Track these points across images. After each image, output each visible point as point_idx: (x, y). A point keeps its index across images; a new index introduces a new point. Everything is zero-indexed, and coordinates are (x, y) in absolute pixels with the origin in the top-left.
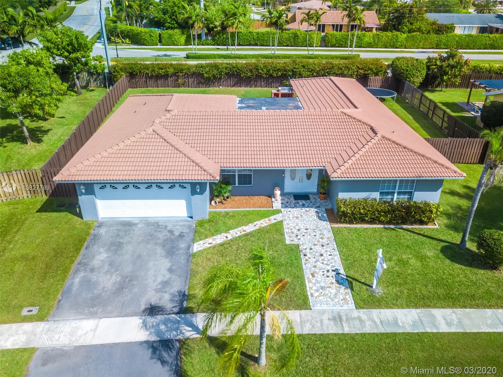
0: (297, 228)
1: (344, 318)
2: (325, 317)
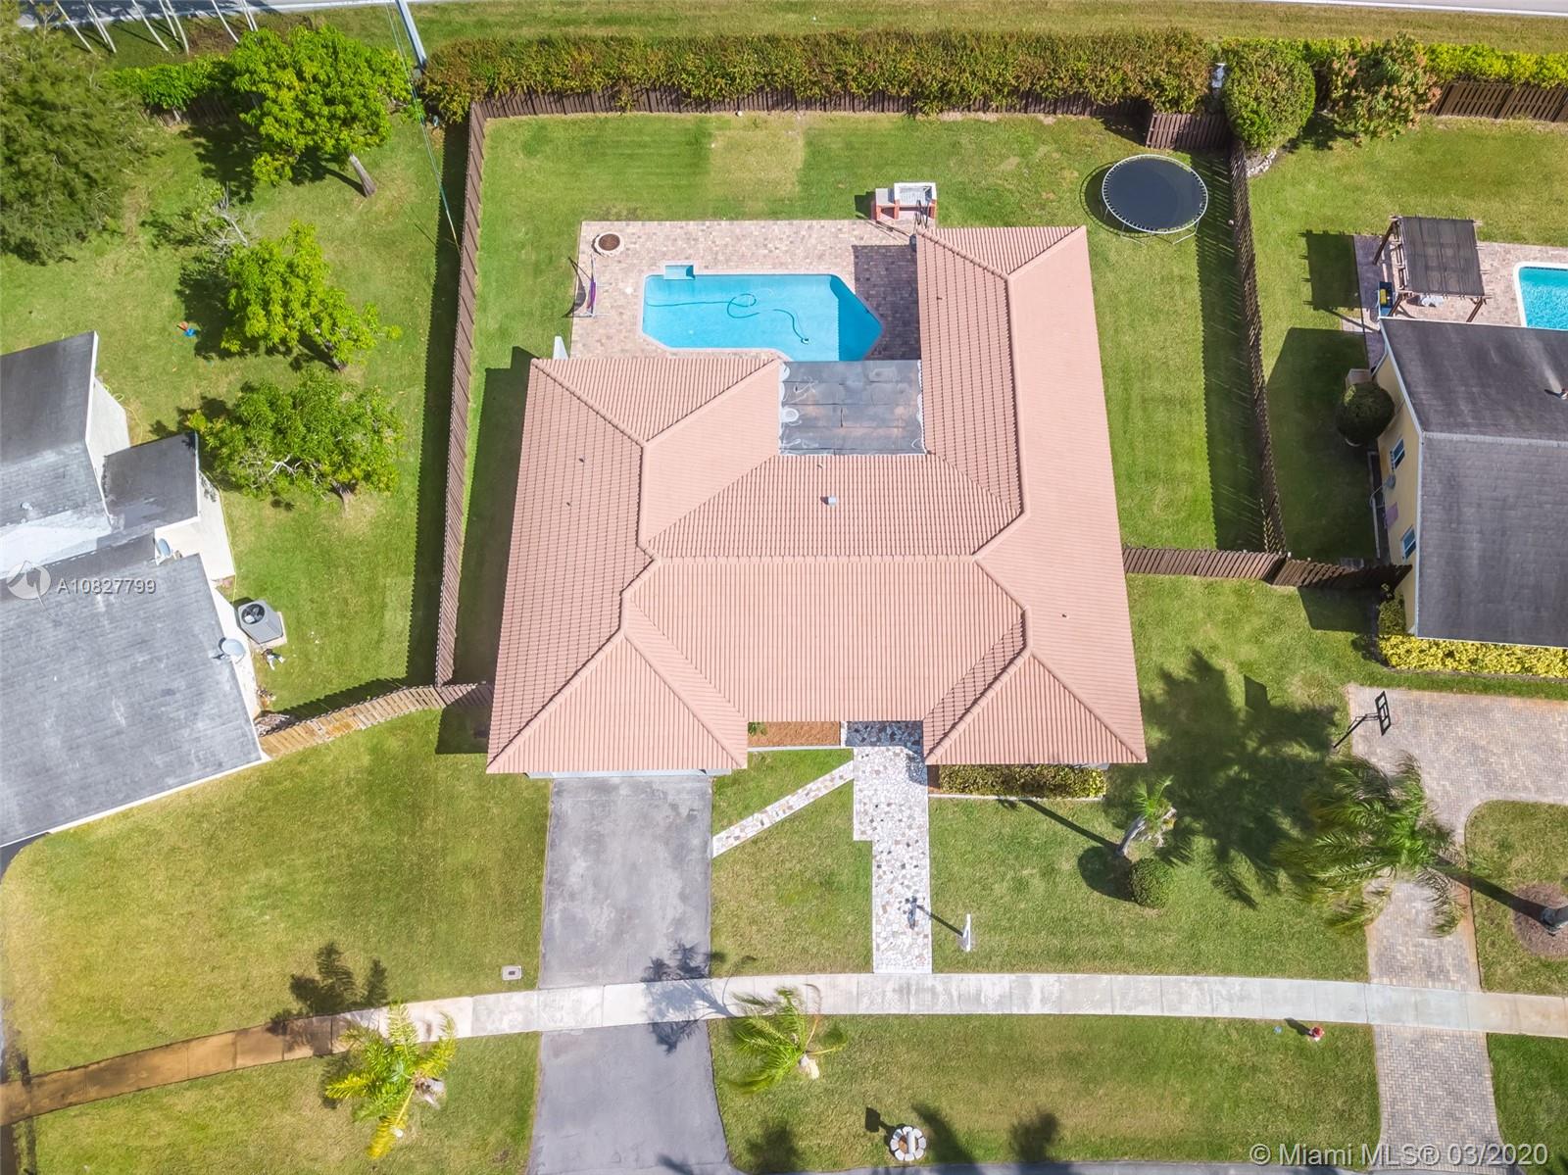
0: (875, 801)
1: (914, 988)
2: (889, 987)
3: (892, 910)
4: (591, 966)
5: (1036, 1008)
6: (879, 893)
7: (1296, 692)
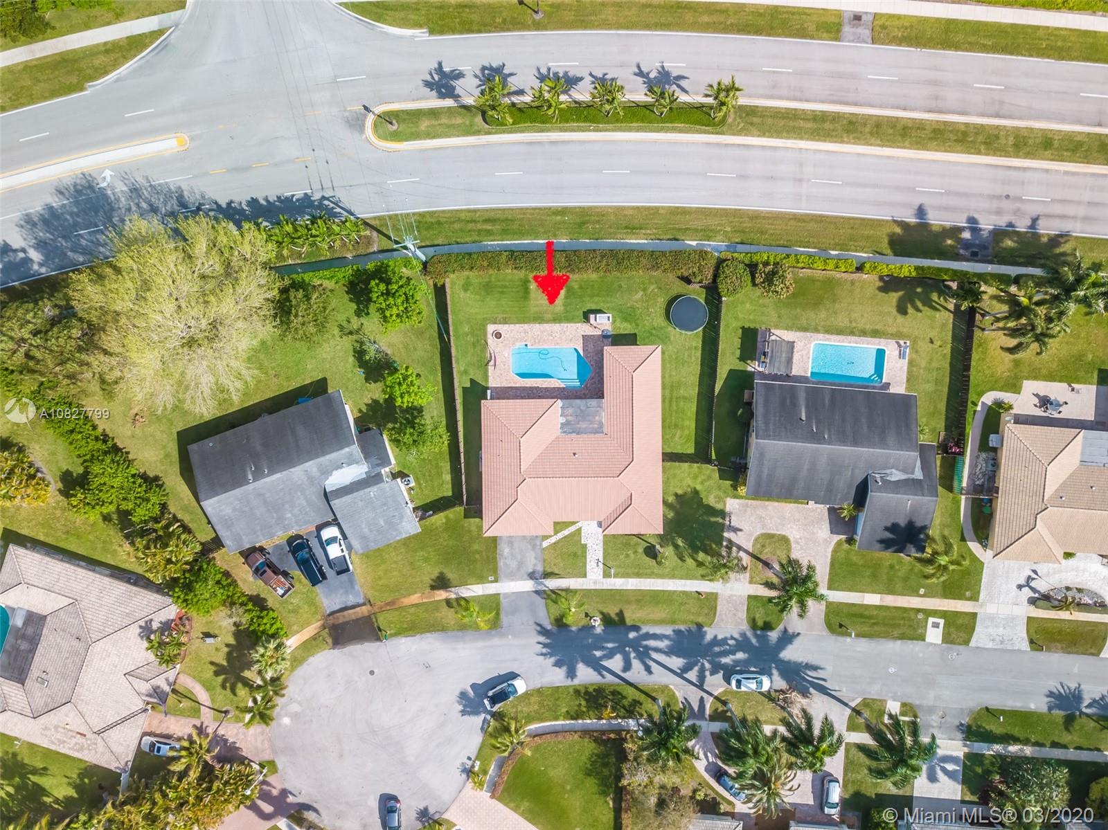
0: (588, 533)
1: (598, 582)
2: (591, 582)
3: (592, 563)
4: (512, 576)
5: (630, 587)
6: (588, 557)
7: (711, 500)
